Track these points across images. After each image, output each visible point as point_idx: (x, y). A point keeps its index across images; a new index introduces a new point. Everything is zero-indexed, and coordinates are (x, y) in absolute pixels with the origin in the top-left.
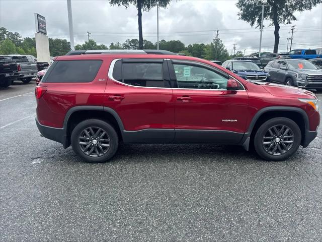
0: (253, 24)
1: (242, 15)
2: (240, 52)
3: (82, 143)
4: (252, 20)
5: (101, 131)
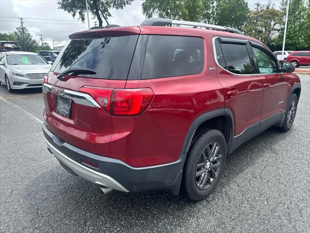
0: (74, 15)
1: (63, 5)
2: (46, 43)
3: (198, 174)
4: (73, 11)
5: (216, 146)
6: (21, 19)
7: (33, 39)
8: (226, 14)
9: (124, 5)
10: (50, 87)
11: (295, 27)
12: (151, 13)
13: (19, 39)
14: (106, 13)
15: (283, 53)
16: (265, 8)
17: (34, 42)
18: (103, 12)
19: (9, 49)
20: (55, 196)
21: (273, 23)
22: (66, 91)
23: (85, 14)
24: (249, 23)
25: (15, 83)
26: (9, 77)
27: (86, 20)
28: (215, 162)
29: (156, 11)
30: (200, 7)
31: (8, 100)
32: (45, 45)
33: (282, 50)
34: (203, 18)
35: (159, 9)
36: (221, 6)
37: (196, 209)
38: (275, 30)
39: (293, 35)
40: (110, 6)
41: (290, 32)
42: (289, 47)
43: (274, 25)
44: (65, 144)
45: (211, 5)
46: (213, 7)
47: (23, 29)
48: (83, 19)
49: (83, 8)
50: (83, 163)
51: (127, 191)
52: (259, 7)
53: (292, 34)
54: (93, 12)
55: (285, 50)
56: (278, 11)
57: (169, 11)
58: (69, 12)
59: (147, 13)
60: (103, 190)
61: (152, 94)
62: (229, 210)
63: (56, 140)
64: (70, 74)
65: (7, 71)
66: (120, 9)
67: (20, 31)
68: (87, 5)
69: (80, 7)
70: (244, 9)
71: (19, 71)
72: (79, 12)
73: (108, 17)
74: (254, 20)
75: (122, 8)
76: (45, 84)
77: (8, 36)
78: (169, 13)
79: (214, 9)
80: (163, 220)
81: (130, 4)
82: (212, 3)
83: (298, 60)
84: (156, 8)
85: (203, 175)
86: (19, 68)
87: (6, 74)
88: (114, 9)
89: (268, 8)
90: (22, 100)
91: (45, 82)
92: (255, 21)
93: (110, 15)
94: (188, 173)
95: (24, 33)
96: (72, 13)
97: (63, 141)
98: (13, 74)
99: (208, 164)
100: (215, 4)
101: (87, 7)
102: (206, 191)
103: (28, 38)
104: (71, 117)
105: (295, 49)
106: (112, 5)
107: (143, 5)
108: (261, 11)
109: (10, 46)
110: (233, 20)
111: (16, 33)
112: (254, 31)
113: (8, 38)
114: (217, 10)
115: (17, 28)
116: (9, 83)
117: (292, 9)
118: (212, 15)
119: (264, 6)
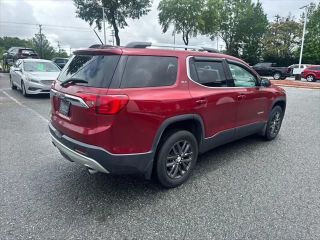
0: (91, 24)
1: (80, 13)
2: (63, 50)
3: (168, 165)
4: (90, 20)
5: (187, 144)
6: (40, 26)
7: (50, 45)
8: (244, 25)
9: (141, 15)
10: (56, 91)
11: (316, 40)
12: (168, 23)
13: (37, 45)
14: (122, 22)
15: (300, 67)
16: (285, 21)
17: (52, 48)
18: (120, 21)
19: (26, 56)
20: (56, 180)
21: (292, 36)
22: (66, 95)
23: (102, 23)
24: (268, 36)
25: (30, 89)
26: (25, 83)
27: (102, 29)
28: (186, 158)
29: (173, 21)
30: (217, 19)
31: (23, 104)
32: (62, 52)
33: (298, 63)
34: (220, 29)
35: (175, 20)
36: (239, 18)
37: (166, 194)
38: (295, 43)
39: (313, 48)
40: (127, 16)
41: (310, 45)
42: (309, 60)
43: (294, 37)
44: (64, 136)
45: (229, 16)
46: (232, 18)
47: (41, 35)
48: (100, 28)
49: (100, 17)
50: (76, 150)
51: (108, 172)
52: (279, 19)
53: (311, 47)
54: (109, 21)
55: (302, 64)
56: (298, 24)
57: (186, 21)
58: (86, 20)
59: (164, 23)
60: (90, 171)
61: (128, 99)
62: (193, 195)
63: (57, 134)
64: (70, 82)
65: (24, 77)
66: (136, 19)
67: (38, 38)
68: (104, 14)
69: (97, 16)
70: (263, 21)
71: (35, 78)
72: (96, 21)
73: (124, 26)
74: (273, 32)
75: (139, 18)
76: (52, 90)
77: (26, 42)
78: (185, 23)
79: (232, 21)
80: (138, 199)
81: (147, 14)
82: (231, 14)
83: (314, 74)
84: (173, 18)
85: (174, 166)
86: (34, 75)
87: (22, 80)
88: (131, 18)
89: (287, 20)
90: (35, 104)
91: (52, 88)
92: (274, 34)
93: (127, 25)
94: (158, 163)
95: (42, 39)
96: (89, 22)
97: (62, 134)
98: (29, 80)
99: (179, 158)
100: (233, 16)
101: (104, 17)
102: (177, 180)
103: (45, 45)
104: (69, 115)
105: (315, 63)
106: (128, 15)
107: (160, 15)
108: (281, 23)
109: (27, 52)
110: (252, 31)
111: (34, 39)
112: (273, 44)
113: (26, 44)
114: (235, 21)
115: (36, 35)
116: (25, 88)
117: (313, 22)
118: (230, 26)
119: (283, 18)
